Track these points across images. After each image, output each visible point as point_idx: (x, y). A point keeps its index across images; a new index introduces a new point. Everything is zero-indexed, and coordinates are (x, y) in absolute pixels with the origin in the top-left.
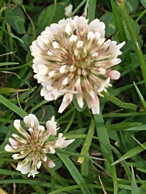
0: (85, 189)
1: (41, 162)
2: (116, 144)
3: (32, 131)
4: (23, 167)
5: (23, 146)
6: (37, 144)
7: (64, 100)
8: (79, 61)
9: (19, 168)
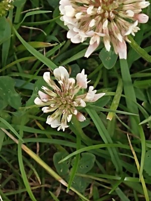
0: (111, 148)
1: (71, 115)
2: (143, 104)
3: (63, 83)
4: (53, 121)
5: (53, 99)
6: (67, 97)
7: (91, 43)
8: (107, 3)
9: (49, 121)
